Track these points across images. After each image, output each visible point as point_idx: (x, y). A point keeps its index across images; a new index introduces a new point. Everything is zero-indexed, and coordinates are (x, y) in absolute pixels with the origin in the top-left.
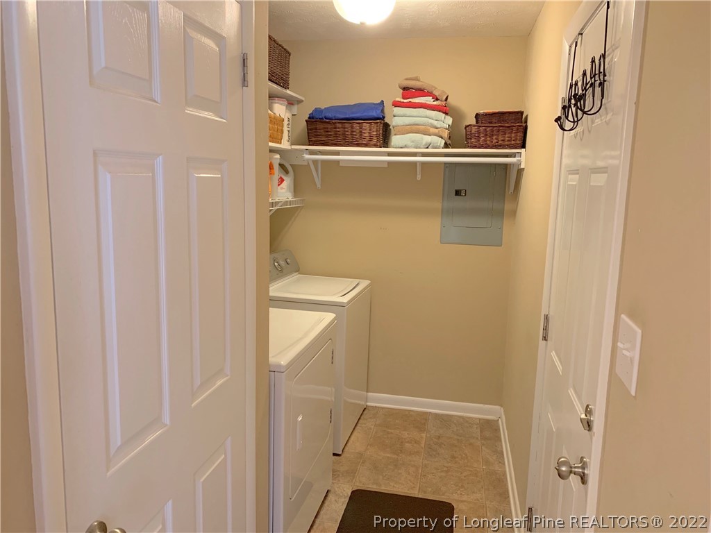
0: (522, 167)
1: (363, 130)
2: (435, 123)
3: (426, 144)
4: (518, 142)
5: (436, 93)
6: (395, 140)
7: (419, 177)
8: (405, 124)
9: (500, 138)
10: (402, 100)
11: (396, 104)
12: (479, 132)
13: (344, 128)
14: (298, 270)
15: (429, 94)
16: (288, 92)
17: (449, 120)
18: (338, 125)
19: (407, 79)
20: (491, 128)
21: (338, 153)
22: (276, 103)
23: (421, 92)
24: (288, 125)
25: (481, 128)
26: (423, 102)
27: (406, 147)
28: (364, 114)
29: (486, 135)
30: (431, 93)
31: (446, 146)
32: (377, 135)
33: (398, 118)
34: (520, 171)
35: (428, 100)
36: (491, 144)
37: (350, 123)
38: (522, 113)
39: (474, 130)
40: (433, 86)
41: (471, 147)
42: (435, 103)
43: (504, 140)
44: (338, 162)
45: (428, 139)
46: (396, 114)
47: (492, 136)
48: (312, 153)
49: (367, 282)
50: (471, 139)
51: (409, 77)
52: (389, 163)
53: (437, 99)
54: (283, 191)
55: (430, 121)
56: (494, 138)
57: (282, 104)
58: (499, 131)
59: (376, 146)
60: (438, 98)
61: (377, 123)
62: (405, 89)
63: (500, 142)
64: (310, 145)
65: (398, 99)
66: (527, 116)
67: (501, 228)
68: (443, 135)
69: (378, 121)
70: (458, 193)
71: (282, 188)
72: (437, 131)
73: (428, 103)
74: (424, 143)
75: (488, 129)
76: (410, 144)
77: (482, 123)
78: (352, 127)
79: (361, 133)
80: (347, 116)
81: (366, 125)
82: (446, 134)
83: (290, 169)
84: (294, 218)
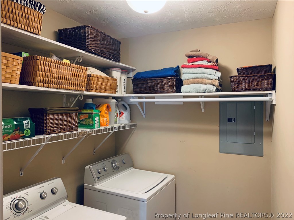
0: (274, 103)
1: (164, 83)
2: (209, 76)
3: (203, 90)
4: (269, 86)
5: (209, 58)
6: (183, 88)
7: (203, 110)
8: (189, 78)
9: (256, 84)
10: (188, 64)
11: (184, 67)
12: (239, 80)
13: (152, 82)
14: (133, 166)
15: (205, 58)
16: (121, 64)
17: (219, 74)
18: (149, 81)
19: (191, 51)
20: (247, 77)
21: (154, 98)
22: (114, 71)
23: (200, 57)
24: (124, 83)
25: (240, 78)
26: (201, 64)
27: (190, 92)
28: (164, 74)
29: (244, 82)
30: (206, 58)
31: (218, 90)
32: (172, 86)
33: (186, 75)
34: (273, 106)
35: (205, 63)
36: (248, 88)
37: (156, 80)
38: (271, 66)
39: (236, 79)
40: (207, 54)
41: (234, 91)
42: (209, 64)
43: (258, 85)
44: (154, 102)
45: (204, 87)
46: (184, 73)
47: (249, 83)
48: (139, 98)
49: (173, 176)
50: (234, 85)
51: (192, 50)
52: (184, 102)
53: (210, 62)
54: (124, 119)
55: (206, 75)
56: (251, 84)
57: (118, 71)
58: (254, 79)
59: (171, 92)
60: (211, 60)
61: (172, 78)
62: (190, 57)
63: (255, 87)
64: (134, 93)
65: (185, 64)
66: (275, 67)
67: (262, 144)
68: (215, 84)
69: (173, 77)
70: (230, 120)
71: (122, 118)
72: (210, 81)
73: (204, 64)
74: (202, 90)
75: (246, 78)
76: (192, 90)
77: (241, 74)
78: (157, 81)
79: (162, 85)
80: (154, 76)
81: (165, 81)
82: (217, 83)
83: (128, 107)
84: (131, 135)
